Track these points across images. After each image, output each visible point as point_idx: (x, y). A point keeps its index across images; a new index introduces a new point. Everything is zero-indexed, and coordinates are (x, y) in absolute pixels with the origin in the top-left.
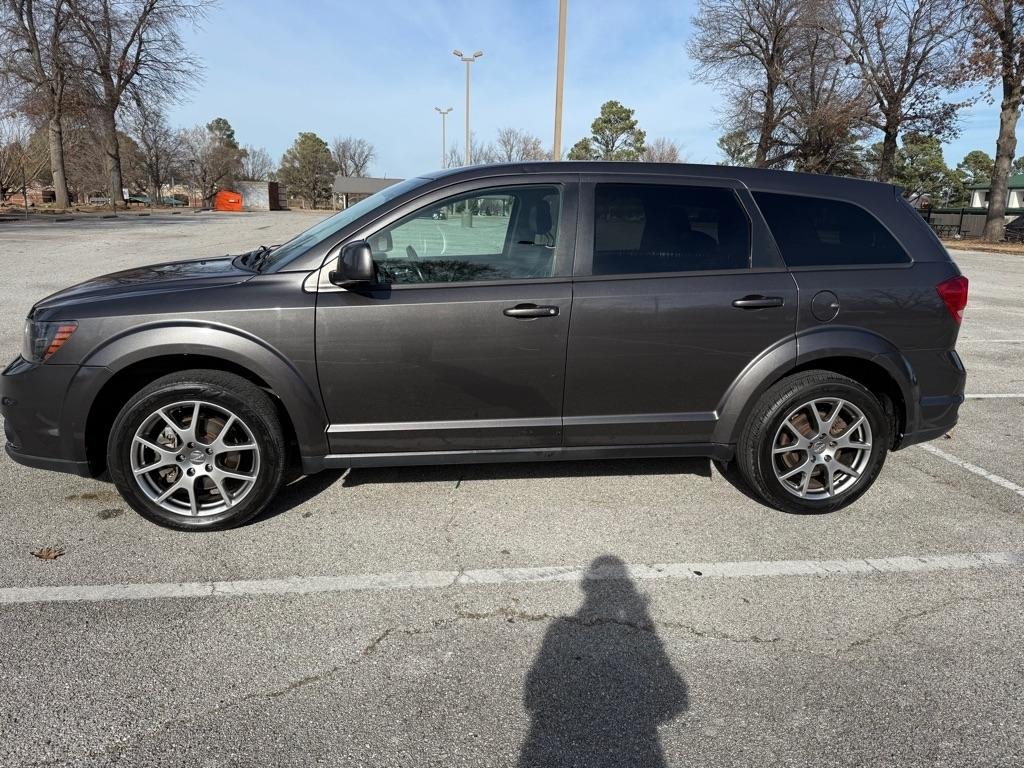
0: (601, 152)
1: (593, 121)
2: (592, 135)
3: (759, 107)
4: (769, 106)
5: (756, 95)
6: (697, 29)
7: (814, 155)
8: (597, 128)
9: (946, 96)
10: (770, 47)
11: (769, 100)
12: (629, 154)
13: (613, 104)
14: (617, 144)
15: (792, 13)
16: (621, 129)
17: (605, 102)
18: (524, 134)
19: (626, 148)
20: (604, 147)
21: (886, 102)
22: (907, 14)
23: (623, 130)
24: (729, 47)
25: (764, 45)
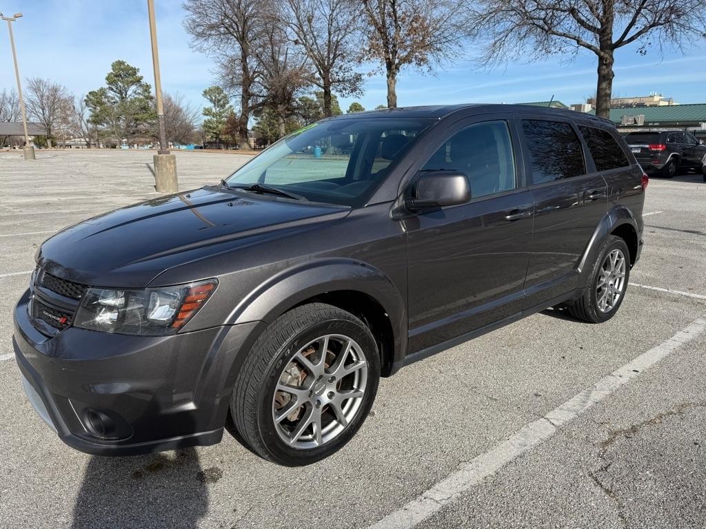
0: (117, 99)
1: (107, 75)
2: (108, 86)
3: (239, 70)
4: (245, 69)
5: (237, 62)
6: (188, 13)
7: (281, 104)
8: (111, 80)
9: (356, 69)
10: (240, 29)
11: (244, 65)
12: (140, 101)
13: (120, 63)
14: (129, 93)
15: (250, 9)
16: (131, 82)
17: (114, 61)
18: (52, 83)
19: (136, 96)
20: (118, 95)
21: (322, 71)
22: (325, 16)
23: (133, 83)
24: (212, 27)
25: (235, 27)
